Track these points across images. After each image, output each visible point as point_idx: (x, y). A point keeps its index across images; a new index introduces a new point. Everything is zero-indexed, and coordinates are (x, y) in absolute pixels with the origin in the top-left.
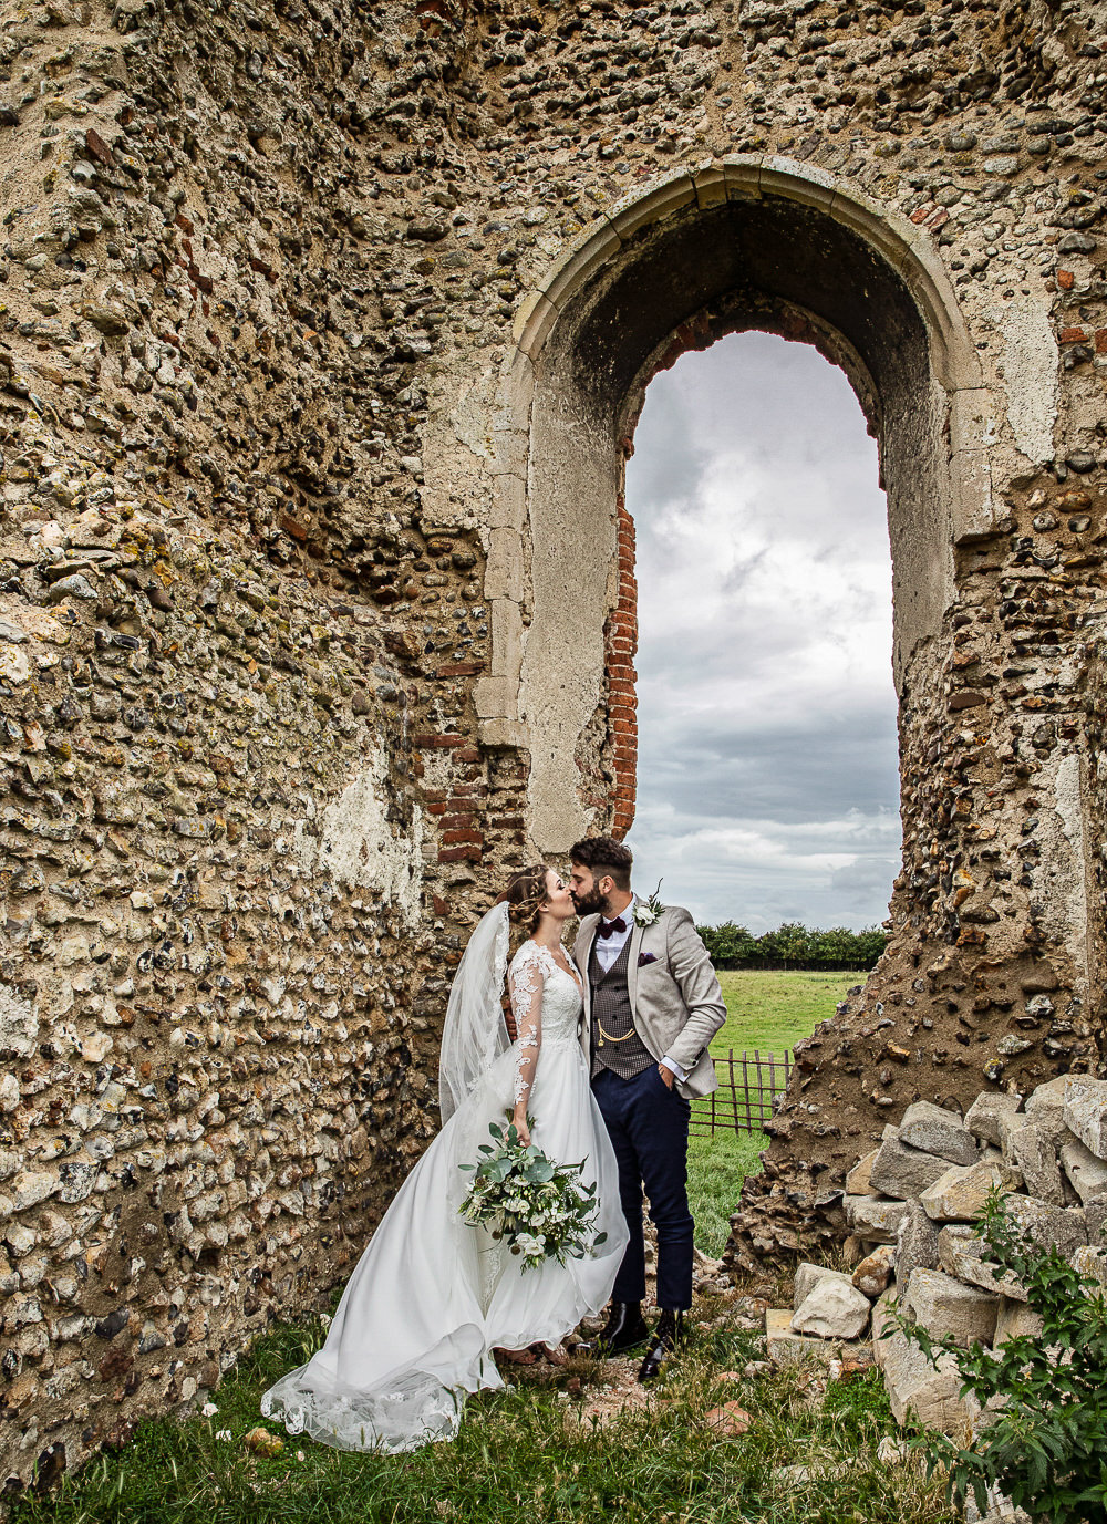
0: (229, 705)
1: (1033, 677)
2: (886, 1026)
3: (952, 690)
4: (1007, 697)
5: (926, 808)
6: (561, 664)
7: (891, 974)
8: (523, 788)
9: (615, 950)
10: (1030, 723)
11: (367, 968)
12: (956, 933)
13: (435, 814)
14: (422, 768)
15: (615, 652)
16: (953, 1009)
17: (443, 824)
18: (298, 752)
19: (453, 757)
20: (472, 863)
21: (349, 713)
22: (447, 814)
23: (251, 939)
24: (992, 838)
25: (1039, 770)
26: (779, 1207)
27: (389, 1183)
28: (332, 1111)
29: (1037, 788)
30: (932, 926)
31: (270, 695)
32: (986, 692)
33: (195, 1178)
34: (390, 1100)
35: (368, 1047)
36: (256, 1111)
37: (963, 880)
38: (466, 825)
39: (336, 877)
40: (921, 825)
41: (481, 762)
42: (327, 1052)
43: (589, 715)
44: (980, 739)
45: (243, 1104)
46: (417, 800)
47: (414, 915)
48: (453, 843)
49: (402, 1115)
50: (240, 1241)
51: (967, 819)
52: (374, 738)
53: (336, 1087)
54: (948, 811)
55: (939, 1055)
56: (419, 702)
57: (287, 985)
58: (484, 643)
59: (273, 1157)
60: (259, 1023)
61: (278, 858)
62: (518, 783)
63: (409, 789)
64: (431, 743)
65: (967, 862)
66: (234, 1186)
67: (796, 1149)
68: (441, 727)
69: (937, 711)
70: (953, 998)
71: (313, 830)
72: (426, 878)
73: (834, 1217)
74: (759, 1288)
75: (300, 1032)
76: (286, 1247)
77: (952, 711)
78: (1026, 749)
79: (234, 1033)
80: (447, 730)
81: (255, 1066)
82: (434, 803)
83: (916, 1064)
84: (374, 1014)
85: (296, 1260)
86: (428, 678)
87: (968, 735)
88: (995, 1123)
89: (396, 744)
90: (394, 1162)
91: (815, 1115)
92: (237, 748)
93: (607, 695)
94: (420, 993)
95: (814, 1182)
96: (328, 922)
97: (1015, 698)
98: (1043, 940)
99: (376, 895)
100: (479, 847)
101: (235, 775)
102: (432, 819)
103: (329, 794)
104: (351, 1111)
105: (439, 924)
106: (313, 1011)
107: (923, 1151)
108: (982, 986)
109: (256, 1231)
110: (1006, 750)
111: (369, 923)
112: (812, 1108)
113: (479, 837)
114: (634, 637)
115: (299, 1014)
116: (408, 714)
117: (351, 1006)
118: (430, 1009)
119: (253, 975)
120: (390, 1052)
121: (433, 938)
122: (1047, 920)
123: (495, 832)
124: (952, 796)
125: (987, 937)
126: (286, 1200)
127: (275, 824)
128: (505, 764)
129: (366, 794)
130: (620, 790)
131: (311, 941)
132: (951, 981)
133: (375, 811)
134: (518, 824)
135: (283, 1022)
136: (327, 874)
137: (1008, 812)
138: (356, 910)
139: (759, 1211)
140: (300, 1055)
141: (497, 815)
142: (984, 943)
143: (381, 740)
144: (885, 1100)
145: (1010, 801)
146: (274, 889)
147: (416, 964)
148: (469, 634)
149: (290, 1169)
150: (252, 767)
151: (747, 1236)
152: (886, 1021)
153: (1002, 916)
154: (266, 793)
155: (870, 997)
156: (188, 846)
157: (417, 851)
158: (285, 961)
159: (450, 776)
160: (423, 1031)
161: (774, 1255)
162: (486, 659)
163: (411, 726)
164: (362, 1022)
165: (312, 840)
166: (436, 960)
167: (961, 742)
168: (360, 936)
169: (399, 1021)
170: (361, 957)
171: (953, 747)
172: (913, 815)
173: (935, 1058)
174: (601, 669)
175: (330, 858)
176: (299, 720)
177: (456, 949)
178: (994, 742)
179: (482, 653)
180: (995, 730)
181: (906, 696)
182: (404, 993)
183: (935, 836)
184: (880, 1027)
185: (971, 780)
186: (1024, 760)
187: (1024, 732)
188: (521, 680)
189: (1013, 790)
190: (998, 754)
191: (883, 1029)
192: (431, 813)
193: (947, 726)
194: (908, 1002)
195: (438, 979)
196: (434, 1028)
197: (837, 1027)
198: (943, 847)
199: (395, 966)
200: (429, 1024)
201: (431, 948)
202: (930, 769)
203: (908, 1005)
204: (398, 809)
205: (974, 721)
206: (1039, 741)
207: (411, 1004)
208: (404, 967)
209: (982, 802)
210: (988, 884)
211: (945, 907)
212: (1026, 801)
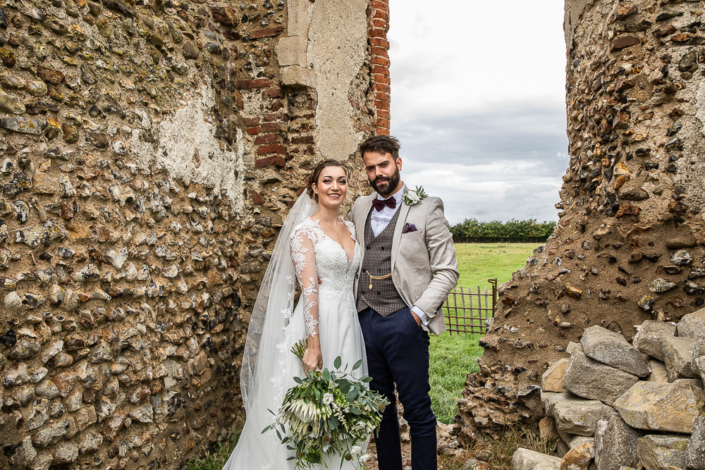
0: (57, 27)
1: (681, 19)
2: (564, 273)
3: (615, 35)
4: (659, 35)
5: (590, 124)
6: (337, 33)
7: (565, 238)
8: (312, 116)
9: (385, 220)
10: (678, 53)
11: (202, 240)
12: (615, 209)
13: (252, 135)
14: (243, 103)
15: (374, 28)
16: (613, 261)
17: (257, 142)
18: (132, 77)
19: (263, 94)
20: (278, 168)
21: (180, 56)
22: (260, 134)
23: (93, 219)
24: (644, 140)
25: (683, 88)
26: (492, 395)
27: (226, 388)
28: (178, 344)
29: (681, 101)
30: (594, 205)
31: (102, 27)
32: (641, 35)
33: (38, 412)
34: (224, 331)
35: (206, 296)
36: (104, 350)
37: (621, 170)
38: (273, 141)
39: (173, 175)
40: (586, 135)
41: (283, 98)
42: (171, 301)
43: (357, 70)
44: (635, 70)
45: (91, 347)
46: (239, 126)
47: (240, 205)
48: (265, 154)
49: (235, 341)
50: (91, 452)
51: (625, 127)
52: (202, 77)
53: (180, 326)
54: (610, 123)
55: (604, 293)
56: (239, 57)
57: (130, 254)
58: (282, 13)
59: (122, 384)
60: (105, 284)
61: (117, 158)
62: (309, 112)
63: (233, 118)
64: (248, 86)
65: (624, 157)
66: (84, 411)
67: (503, 357)
68: (254, 74)
69: (602, 53)
70: (613, 253)
71: (149, 137)
72: (247, 179)
73: (531, 404)
74: (480, 453)
75: (144, 289)
76: (137, 448)
77: (614, 50)
78: (674, 72)
79: (79, 292)
80: (258, 76)
81: (100, 317)
82: (251, 127)
83: (587, 299)
84: (210, 273)
85: (147, 456)
86: (244, 40)
87: (627, 66)
88: (660, 343)
89: (222, 84)
90: (230, 372)
91: (514, 334)
92: (69, 65)
93: (370, 58)
94: (245, 257)
95: (516, 379)
96: (168, 208)
97: (665, 35)
98: (684, 211)
99: (209, 190)
100: (284, 157)
101: (69, 87)
102: (250, 138)
103: (164, 113)
104: (193, 343)
105: (256, 210)
106: (155, 273)
107: (604, 364)
108: (636, 244)
109: (108, 442)
110: (658, 75)
111: (204, 209)
112: (513, 329)
113: (284, 150)
114: (387, 19)
115: (142, 275)
116: (231, 65)
117: (189, 268)
118: (252, 268)
119: (96, 247)
120: (224, 299)
121: (253, 220)
122: (687, 196)
123: (294, 147)
124: (614, 112)
125: (640, 210)
126: (137, 413)
127: (111, 130)
128: (300, 99)
129: (196, 116)
130: (379, 120)
131: (152, 221)
132: (610, 242)
133: (204, 131)
134: (309, 140)
135: (128, 282)
136: (164, 172)
137: (657, 120)
138: (192, 200)
139: (477, 398)
140: (145, 305)
141: (295, 135)
142: (638, 214)
143: (208, 79)
144: (565, 324)
145: (658, 113)
146: (114, 181)
147: (242, 238)
148: (271, 7)
149: (139, 390)
150: (86, 82)
151: (469, 414)
152: (564, 270)
153: (651, 195)
154: (101, 105)
155: (550, 254)
156: (17, 141)
157: (241, 160)
158: (127, 236)
159: (262, 108)
160: (248, 283)
161: (489, 427)
162: (284, 24)
163: (233, 74)
164: (201, 278)
165: (148, 145)
166: (256, 235)
167: (622, 71)
168: (197, 218)
169: (231, 278)
170: (197, 233)
171: (615, 76)
172: (579, 130)
173: (601, 294)
174: (365, 39)
175: (167, 161)
176: (132, 52)
177: (269, 227)
178: (646, 70)
179: (281, 20)
180: (647, 62)
181: (574, 48)
182: (233, 258)
183: (598, 142)
184: (560, 274)
185: (628, 99)
186: (672, 81)
187: (672, 60)
188: (309, 40)
189: (661, 104)
190: (650, 79)
191: (562, 275)
192: (249, 134)
193: (610, 62)
194: (579, 256)
195: (258, 248)
196: (255, 281)
197: (528, 274)
198: (605, 149)
199: (226, 240)
200: (252, 279)
201: (252, 227)
202: (594, 96)
203: (579, 259)
204: (224, 130)
205: (631, 56)
206: (684, 66)
207: (239, 265)
208: (233, 240)
209: (637, 114)
210: (640, 173)
211: (606, 191)
212: (671, 111)
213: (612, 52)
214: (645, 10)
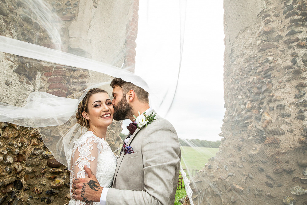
1: (301, 34)
2: (231, 176)
3: (262, 42)
13: (47, 76)
17: (49, 81)
22: (52, 77)
32: (276, 43)
37: (267, 116)
38: (59, 81)
40: (240, 97)
46: (39, 70)
48: (52, 89)
54: (260, 89)
55: (259, 191)
58: (76, 9)
65: (268, 109)
70: (262, 166)
82: (47, 72)
94: (31, 155)
100: (66, 92)
102: (45, 79)
113: (66, 88)
114: (136, 32)
118: (34, 163)
123: (73, 87)
141: (75, 80)
145: (288, 85)
147: (30, 142)
148: (70, 5)
152: (231, 174)
153: (286, 132)
157: (37, 91)
160: (30, 173)
162: (76, 14)
166: (40, 140)
169: (15, 170)
171: (262, 64)
173: (256, 192)
177: (48, 136)
178: (280, 61)
179: (74, 12)
180: (280, 57)
181: (232, 53)
182: (21, 155)
183: (249, 100)
184: (228, 176)
185: (272, 76)
186: (298, 67)
187: (298, 55)
188: (90, 26)
189: (290, 80)
190: (282, 66)
191: (230, 177)
192: (45, 76)
193: (258, 57)
194: (240, 166)
195: (40, 149)
196: (35, 172)
197: (208, 174)
198: (255, 104)
199: (15, 143)
200: (33, 170)
201: (38, 135)
202: (246, 76)
203: (240, 167)
204: (26, 70)
205: (272, 53)
206: (305, 59)
207: (24, 160)
208: (22, 143)
209: (276, 85)
210: (278, 119)
211: (256, 128)
212: (297, 84)
213: (259, 51)
214: (278, 30)
